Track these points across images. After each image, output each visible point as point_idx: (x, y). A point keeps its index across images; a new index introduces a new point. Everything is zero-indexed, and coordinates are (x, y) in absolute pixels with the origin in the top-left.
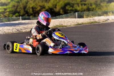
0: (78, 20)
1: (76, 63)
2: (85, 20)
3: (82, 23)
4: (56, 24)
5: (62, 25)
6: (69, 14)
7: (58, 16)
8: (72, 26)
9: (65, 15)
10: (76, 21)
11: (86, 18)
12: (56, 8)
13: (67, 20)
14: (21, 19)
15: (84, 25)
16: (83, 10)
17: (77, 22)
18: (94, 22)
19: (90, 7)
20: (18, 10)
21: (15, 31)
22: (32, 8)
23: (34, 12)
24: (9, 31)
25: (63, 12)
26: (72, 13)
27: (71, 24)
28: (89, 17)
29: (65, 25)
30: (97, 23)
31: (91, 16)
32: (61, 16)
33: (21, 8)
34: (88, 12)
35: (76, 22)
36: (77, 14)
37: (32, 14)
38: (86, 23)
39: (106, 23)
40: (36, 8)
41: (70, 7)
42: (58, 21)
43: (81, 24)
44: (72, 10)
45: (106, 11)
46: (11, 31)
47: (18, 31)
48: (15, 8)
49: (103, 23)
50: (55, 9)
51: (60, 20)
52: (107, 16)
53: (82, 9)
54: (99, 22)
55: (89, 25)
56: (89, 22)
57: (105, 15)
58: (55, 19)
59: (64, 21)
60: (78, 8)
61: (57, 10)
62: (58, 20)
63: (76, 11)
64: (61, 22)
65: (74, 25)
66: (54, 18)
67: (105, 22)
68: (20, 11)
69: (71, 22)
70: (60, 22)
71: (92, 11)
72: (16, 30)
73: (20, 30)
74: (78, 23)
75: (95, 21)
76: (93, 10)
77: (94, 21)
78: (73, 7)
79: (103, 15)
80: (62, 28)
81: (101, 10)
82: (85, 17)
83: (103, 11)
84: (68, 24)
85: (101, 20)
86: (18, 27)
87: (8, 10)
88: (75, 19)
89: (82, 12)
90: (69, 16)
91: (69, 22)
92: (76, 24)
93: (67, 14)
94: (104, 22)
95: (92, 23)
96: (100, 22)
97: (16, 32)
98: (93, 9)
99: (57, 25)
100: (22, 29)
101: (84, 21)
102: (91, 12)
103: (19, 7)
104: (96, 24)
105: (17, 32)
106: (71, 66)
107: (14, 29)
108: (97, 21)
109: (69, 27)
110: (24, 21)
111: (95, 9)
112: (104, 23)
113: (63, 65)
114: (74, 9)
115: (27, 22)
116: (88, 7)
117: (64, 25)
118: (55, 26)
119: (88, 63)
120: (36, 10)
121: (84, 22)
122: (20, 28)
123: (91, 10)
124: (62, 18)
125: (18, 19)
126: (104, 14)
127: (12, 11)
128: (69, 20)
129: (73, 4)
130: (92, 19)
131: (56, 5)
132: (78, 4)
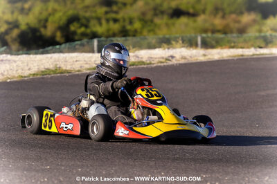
0: (98, 58)
1: (93, 159)
4: (46, 67)
5: (60, 67)
6: (77, 42)
7: (50, 48)
8: (85, 71)
9: (68, 44)
10: (93, 60)
12: (45, 27)
13: (72, 58)
16: (111, 33)
18: (139, 62)
19: (129, 27)
25: (62, 36)
26: (85, 40)
27: (81, 67)
29: (67, 69)
30: (145, 66)
31: (131, 48)
32: (58, 47)
34: (123, 39)
35: (95, 61)
36: (95, 42)
39: (168, 66)
41: (80, 27)
42: (51, 58)
44: (84, 35)
45: (167, 36)
49: (159, 64)
50: (42, 30)
51: (56, 56)
52: (169, 48)
53: (108, 30)
54: (150, 63)
57: (165, 46)
58: (42, 53)
59: (66, 58)
60: (99, 30)
61: (48, 32)
62: (49, 55)
63: (94, 35)
64: (58, 61)
65: (89, 69)
66: (41, 50)
67: (165, 64)
69: (81, 63)
70: (55, 61)
71: (134, 36)
75: (140, 60)
76: (135, 33)
77: (137, 60)
78: (86, 26)
79: (160, 47)
80: (59, 75)
81: (155, 34)
83: (161, 36)
84: (74, 66)
85: (156, 58)
88: (91, 55)
89: (107, 37)
90: (77, 47)
91: (76, 61)
92: (94, 66)
93: (72, 43)
94: (161, 62)
95: (133, 65)
96: (153, 62)
98: (136, 31)
99: (47, 69)
102: (129, 38)
104: (143, 68)
106: (82, 167)
108: (144, 60)
109: (77, 73)
111: (141, 33)
112: (162, 64)
113: (62, 165)
114: (88, 31)
116: (124, 27)
117: (64, 68)
118: (44, 70)
119: (123, 161)
123: (131, 33)
124: (61, 52)
126: (163, 44)
128: (77, 57)
129: (88, 20)
130: (133, 56)
131: (46, 20)
132: (99, 20)
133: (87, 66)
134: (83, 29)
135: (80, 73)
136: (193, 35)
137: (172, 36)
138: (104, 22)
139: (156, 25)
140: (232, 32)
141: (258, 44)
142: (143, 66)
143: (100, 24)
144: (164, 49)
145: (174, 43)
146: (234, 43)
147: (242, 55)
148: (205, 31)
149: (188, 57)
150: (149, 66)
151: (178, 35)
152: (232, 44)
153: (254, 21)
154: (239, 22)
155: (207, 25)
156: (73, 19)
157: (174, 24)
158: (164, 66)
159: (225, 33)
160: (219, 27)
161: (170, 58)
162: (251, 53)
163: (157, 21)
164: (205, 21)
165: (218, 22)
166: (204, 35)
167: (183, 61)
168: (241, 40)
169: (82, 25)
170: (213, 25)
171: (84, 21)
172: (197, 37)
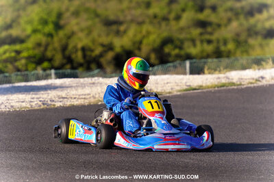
0: (189, 79)
2: (207, 79)
3: (200, 87)
5: (151, 90)
6: (169, 64)
8: (175, 93)
9: (160, 66)
10: (184, 81)
11: (209, 73)
12: (139, 49)
13: (163, 80)
14: (53, 76)
15: (205, 90)
16: (205, 54)
17: (188, 84)
18: (229, 83)
19: (223, 48)
20: (49, 54)
21: (36, 104)
22: (83, 49)
23: (87, 58)
24: (24, 104)
26: (178, 62)
27: (172, 89)
28: (217, 72)
30: (235, 87)
31: (222, 68)
33: (55, 49)
34: (215, 60)
35: (186, 83)
36: (188, 64)
37: (81, 65)
38: (208, 87)
39: (258, 87)
40: (92, 51)
41: (174, 49)
43: (195, 89)
44: (178, 57)
45: (259, 57)
46: (28, 106)
47: (43, 104)
48: (42, 49)
49: (250, 85)
52: (259, 69)
53: (202, 51)
54: (241, 84)
55: (215, 92)
56: (216, 83)
57: (256, 66)
60: (193, 51)
63: (189, 57)
65: (179, 91)
67: (255, 85)
68: (53, 56)
69: (172, 84)
72: (40, 103)
73: (49, 102)
74: (190, 86)
75: (230, 81)
76: (229, 55)
77: (227, 81)
78: (181, 48)
79: (250, 68)
81: (248, 54)
82: (206, 71)
83: (253, 57)
84: (165, 88)
85: (246, 79)
86: (45, 96)
87: (25, 54)
89: (202, 58)
90: (170, 69)
91: (167, 83)
92: (185, 87)
94: (251, 83)
95: (223, 86)
96: (243, 83)
97: (40, 106)
98: (229, 52)
100: (54, 99)
101: (205, 82)
102: (222, 60)
103: (50, 48)
104: (233, 89)
105: (42, 107)
107: (35, 100)
108: (234, 81)
109: (168, 95)
110: (59, 82)
111: (235, 53)
112: (252, 85)
114: (183, 53)
115: (67, 83)
116: (218, 48)
120: (90, 56)
121: (204, 85)
122: (49, 97)
123: (225, 54)
125: (47, 77)
126: (254, 65)
127: (34, 57)
128: (168, 79)
129: (182, 42)
130: (224, 78)
131: (141, 42)
132: (193, 41)
133: (178, 88)
134: (177, 51)
135: (170, 95)
138: (198, 43)
142: (233, 87)
143: (195, 45)
144: (255, 70)
150: (239, 87)
156: (167, 41)
169: (176, 47)
171: (178, 43)
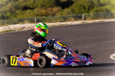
136: (33, 17)
137: (24, 18)
139: (16, 14)
140: (49, 15)
141: (61, 20)
145: (24, 21)
146: (51, 20)
147: (54, 25)
148: (38, 15)
149: (31, 27)
151: (26, 18)
152: (50, 21)
153: (59, 10)
154: (52, 11)
155: (39, 13)
157: (24, 13)
158: (21, 31)
159: (47, 16)
160: (44, 14)
161: (23, 28)
162: (58, 24)
163: (17, 12)
164: (38, 11)
165: (43, 11)
166: (37, 17)
167: (29, 29)
168: (53, 18)
170: (41, 13)
172: (34, 18)
